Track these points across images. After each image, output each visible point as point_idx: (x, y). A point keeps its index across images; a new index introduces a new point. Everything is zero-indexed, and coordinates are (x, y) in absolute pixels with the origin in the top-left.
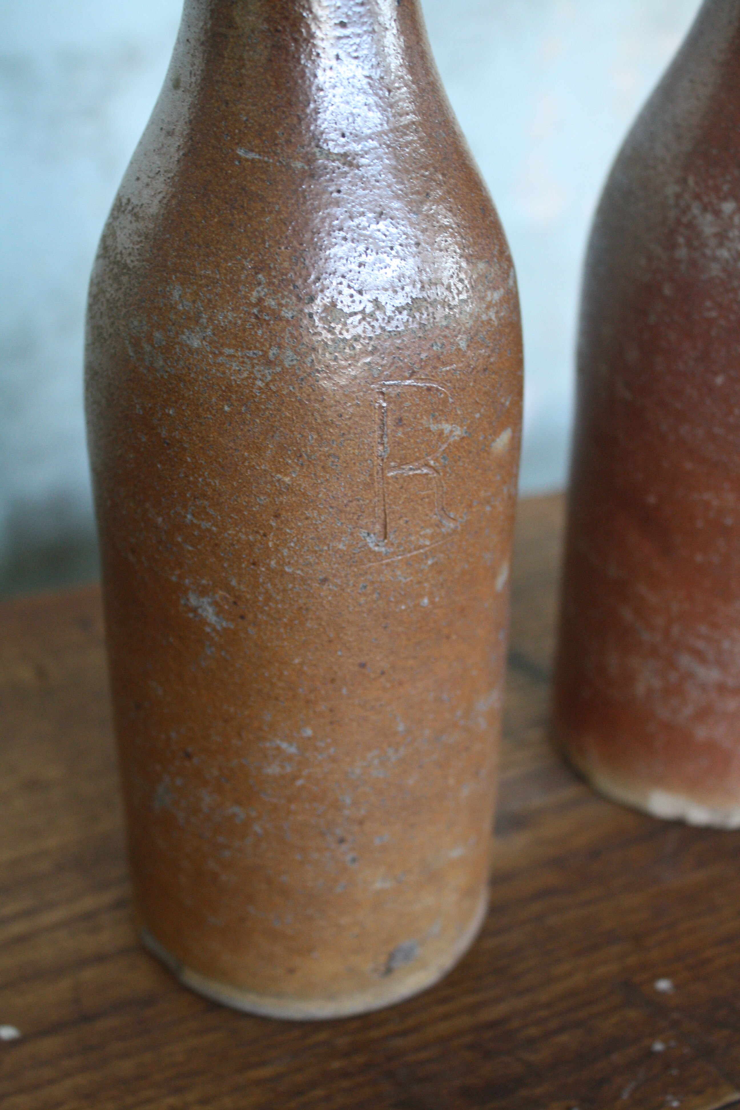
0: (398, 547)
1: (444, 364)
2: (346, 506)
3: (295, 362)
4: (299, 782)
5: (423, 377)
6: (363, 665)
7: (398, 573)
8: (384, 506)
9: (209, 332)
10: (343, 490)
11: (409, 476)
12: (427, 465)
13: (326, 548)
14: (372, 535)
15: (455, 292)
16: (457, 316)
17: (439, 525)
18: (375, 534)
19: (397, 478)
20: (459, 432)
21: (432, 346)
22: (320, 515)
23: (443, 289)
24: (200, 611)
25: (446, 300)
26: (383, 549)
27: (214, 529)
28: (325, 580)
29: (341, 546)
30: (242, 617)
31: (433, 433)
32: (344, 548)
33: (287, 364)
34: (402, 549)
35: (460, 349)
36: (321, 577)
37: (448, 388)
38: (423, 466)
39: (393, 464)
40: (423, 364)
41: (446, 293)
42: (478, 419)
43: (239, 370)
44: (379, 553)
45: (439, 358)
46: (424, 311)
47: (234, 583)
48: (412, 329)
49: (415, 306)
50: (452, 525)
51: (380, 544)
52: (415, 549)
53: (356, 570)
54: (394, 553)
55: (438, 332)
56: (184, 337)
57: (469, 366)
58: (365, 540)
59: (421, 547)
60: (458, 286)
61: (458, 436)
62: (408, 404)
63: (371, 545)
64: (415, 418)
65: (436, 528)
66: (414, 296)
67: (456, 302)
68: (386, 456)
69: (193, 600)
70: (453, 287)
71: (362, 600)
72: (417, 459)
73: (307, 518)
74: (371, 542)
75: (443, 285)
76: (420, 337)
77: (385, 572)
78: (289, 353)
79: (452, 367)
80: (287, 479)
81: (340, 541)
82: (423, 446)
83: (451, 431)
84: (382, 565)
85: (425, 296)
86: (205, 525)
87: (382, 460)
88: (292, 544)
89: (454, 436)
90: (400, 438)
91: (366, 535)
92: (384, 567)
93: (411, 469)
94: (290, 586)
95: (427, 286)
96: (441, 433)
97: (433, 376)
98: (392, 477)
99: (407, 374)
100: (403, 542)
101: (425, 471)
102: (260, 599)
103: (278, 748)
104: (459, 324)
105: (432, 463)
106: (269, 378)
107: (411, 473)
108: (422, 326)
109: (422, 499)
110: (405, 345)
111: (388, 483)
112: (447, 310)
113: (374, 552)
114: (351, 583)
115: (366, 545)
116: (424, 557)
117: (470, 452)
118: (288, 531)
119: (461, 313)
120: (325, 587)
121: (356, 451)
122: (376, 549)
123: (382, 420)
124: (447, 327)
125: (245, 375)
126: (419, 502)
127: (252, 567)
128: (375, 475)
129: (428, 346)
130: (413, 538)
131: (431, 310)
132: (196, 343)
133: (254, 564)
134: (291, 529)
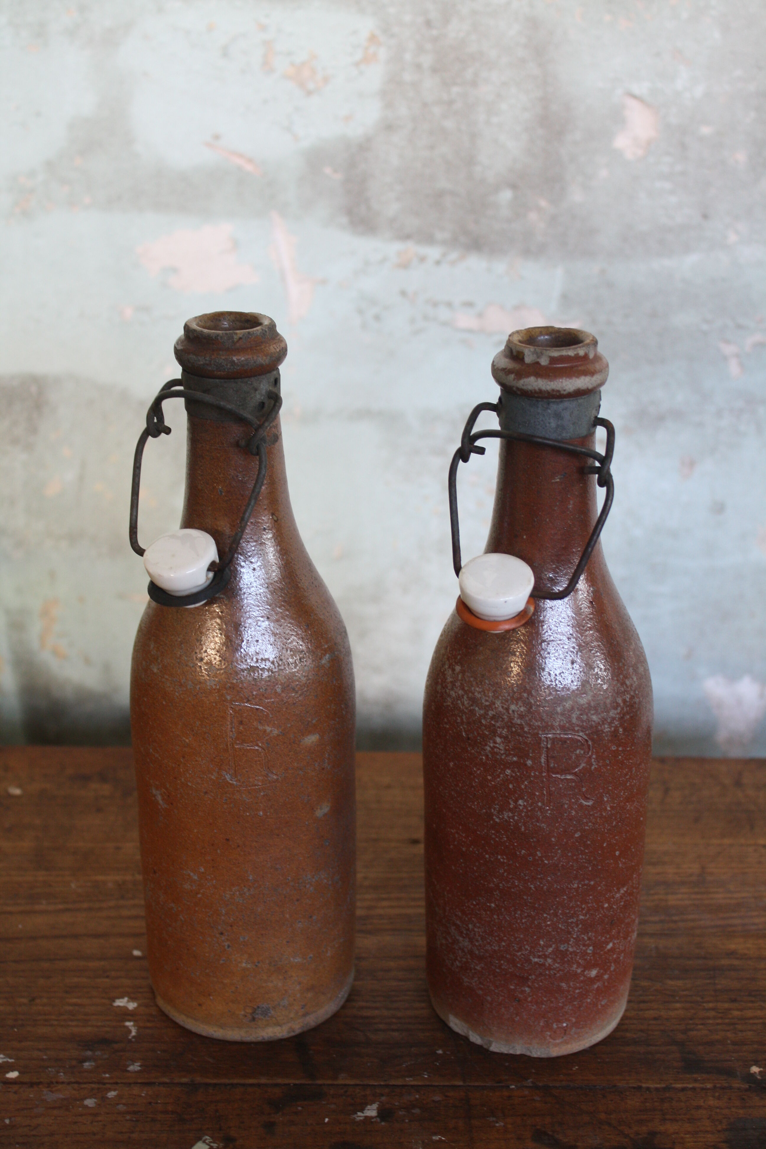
0: (243, 783)
1: (266, 698)
2: (215, 758)
3: (192, 687)
4: (199, 896)
5: (254, 703)
6: (228, 840)
7: (244, 796)
8: (234, 761)
9: (160, 666)
10: (213, 750)
11: (247, 749)
12: (258, 745)
13: (206, 777)
14: (228, 775)
15: (276, 665)
16: (276, 676)
17: (267, 776)
18: (230, 774)
19: (240, 749)
20: (276, 732)
21: (260, 689)
22: (202, 760)
23: (270, 664)
24: (156, 797)
25: (270, 668)
26: (235, 783)
27: (160, 758)
28: (206, 793)
29: (213, 777)
30: (172, 804)
31: (260, 731)
32: (215, 779)
33: (189, 687)
34: (245, 784)
35: (277, 692)
36: (204, 791)
37: (269, 710)
38: (255, 746)
39: (238, 742)
40: (254, 697)
41: (272, 665)
42: (289, 727)
43: (169, 686)
44: (233, 784)
45: (263, 695)
46: (256, 673)
47: (168, 786)
48: (249, 680)
49: (252, 669)
50: (275, 777)
51: (233, 780)
52: (253, 786)
53: (221, 790)
54: (241, 786)
55: (263, 683)
56: (152, 666)
57: (283, 700)
58: (225, 776)
59: (255, 785)
60: (279, 662)
61: (276, 734)
62: (245, 715)
63: (228, 780)
64: (250, 722)
65: (265, 777)
66: (252, 665)
67: (276, 670)
68: (234, 737)
69: (154, 792)
70: (275, 662)
71: (225, 806)
72: (252, 742)
73: (196, 761)
74: (228, 777)
75: (269, 661)
76: (253, 684)
77: (237, 794)
78: (190, 683)
79: (272, 700)
80: (187, 741)
81: (212, 775)
82: (254, 736)
83: (271, 731)
84: (234, 790)
85: (258, 665)
86: (157, 755)
87: (232, 739)
88: (190, 772)
89: (273, 733)
90: (241, 730)
91: (225, 774)
92: (236, 792)
93: (248, 746)
94: (191, 792)
95: (259, 661)
96: (265, 731)
97: (259, 703)
98: (238, 748)
99: (245, 701)
100: (245, 781)
101: (257, 748)
102: (178, 796)
103: (189, 875)
104: (277, 680)
105: (260, 744)
106: (181, 692)
107: (248, 748)
108: (254, 679)
109: (256, 762)
110: (245, 687)
111: (236, 751)
112: (270, 673)
113: (229, 783)
114: (219, 797)
115: (225, 779)
116: (258, 791)
117: (285, 743)
118: (188, 765)
119: (279, 675)
120: (206, 796)
121: (219, 733)
122: (231, 782)
123: (231, 720)
124: (269, 681)
125: (172, 689)
126: (254, 763)
127: (175, 780)
128: (229, 746)
129: (258, 689)
130: (251, 780)
131: (260, 672)
132: (155, 670)
133: (175, 778)
134: (190, 764)
